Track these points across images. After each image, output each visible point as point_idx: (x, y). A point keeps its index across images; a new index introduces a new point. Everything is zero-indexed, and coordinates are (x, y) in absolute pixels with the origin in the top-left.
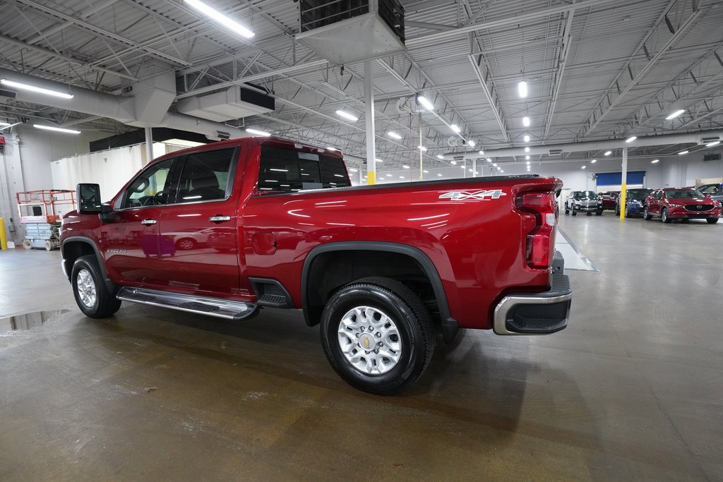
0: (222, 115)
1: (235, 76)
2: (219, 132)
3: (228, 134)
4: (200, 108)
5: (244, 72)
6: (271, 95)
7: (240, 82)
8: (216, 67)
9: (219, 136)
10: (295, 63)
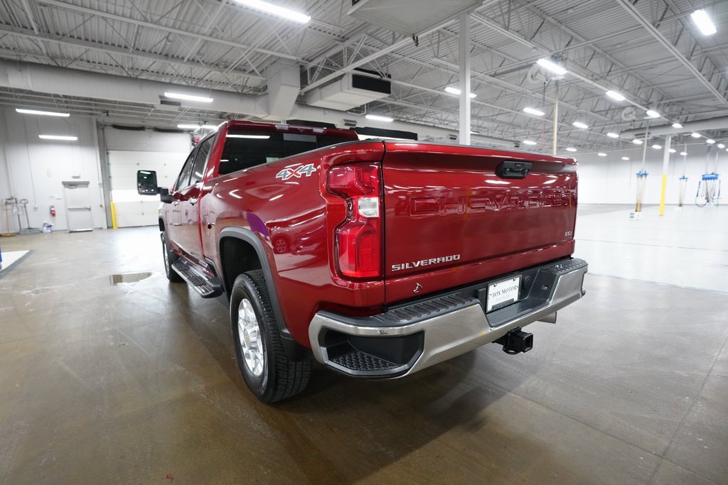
0: (343, 103)
1: (345, 64)
2: (345, 120)
3: (355, 122)
4: (321, 99)
5: (353, 58)
6: (385, 78)
7: (349, 69)
8: (331, 58)
9: (346, 124)
10: (394, 40)
